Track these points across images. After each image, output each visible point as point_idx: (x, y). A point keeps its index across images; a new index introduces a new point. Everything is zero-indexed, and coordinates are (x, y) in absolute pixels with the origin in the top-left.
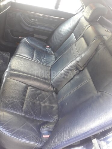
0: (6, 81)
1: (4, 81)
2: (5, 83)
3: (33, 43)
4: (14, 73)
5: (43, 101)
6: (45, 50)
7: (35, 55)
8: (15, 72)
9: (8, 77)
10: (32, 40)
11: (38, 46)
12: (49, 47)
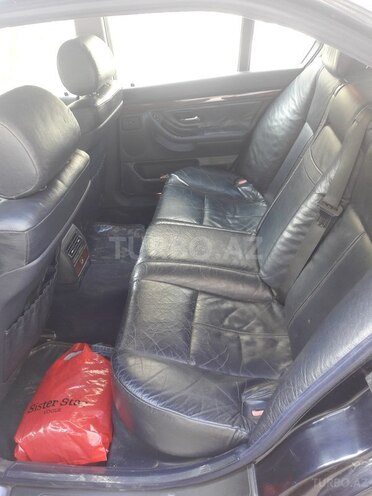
0: (139, 287)
1: (134, 287)
2: (137, 292)
3: (199, 183)
4: (156, 267)
5: (245, 328)
6: (236, 193)
7: (207, 213)
8: (158, 264)
9: (142, 278)
10: (193, 176)
11: (214, 188)
12: (245, 181)
